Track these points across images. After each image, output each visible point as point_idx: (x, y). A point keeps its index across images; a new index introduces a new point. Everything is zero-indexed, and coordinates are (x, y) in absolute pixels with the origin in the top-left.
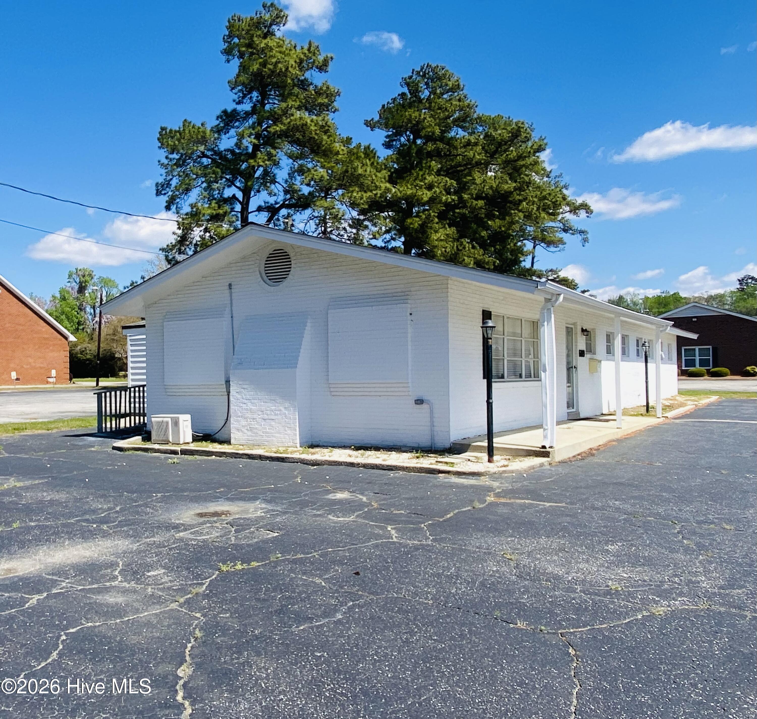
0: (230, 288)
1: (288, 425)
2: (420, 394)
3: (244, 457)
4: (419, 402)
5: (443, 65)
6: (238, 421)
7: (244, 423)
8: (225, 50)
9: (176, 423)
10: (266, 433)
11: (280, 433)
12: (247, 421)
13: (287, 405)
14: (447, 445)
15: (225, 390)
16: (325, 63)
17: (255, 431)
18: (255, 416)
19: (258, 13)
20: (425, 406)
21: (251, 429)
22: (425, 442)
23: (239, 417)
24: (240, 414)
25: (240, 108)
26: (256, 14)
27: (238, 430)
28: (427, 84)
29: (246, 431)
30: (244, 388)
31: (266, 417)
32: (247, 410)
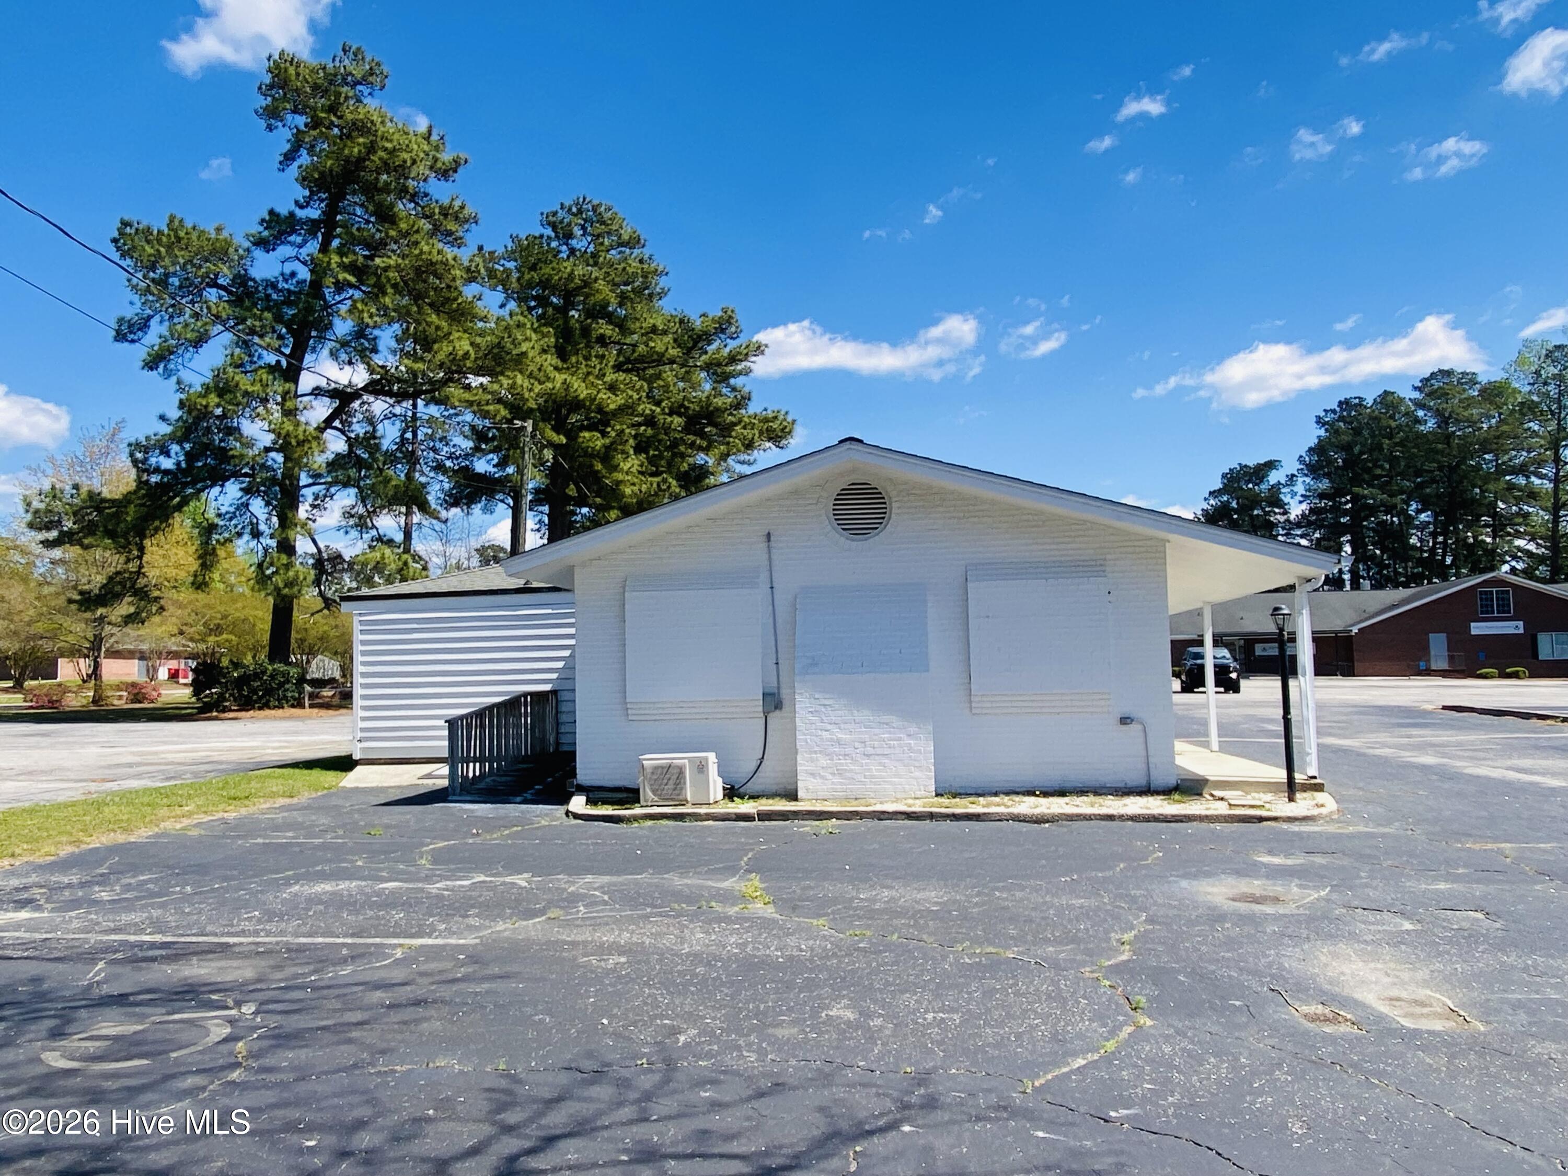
0: (769, 541)
1: (917, 764)
2: (1127, 710)
3: (899, 816)
4: (1125, 720)
5: (609, 203)
6: (812, 760)
7: (824, 761)
8: (266, 109)
9: (701, 768)
10: (872, 777)
11: (899, 776)
12: (832, 760)
13: (913, 729)
14: (1172, 781)
15: (761, 709)
16: (456, 165)
17: (848, 775)
18: (848, 750)
19: (338, 59)
20: (1135, 728)
21: (840, 773)
22: (1136, 778)
23: (816, 752)
24: (816, 749)
25: (301, 214)
26: (334, 60)
27: (813, 775)
28: (583, 228)
29: (830, 777)
30: (825, 705)
31: (870, 750)
32: (832, 740)
